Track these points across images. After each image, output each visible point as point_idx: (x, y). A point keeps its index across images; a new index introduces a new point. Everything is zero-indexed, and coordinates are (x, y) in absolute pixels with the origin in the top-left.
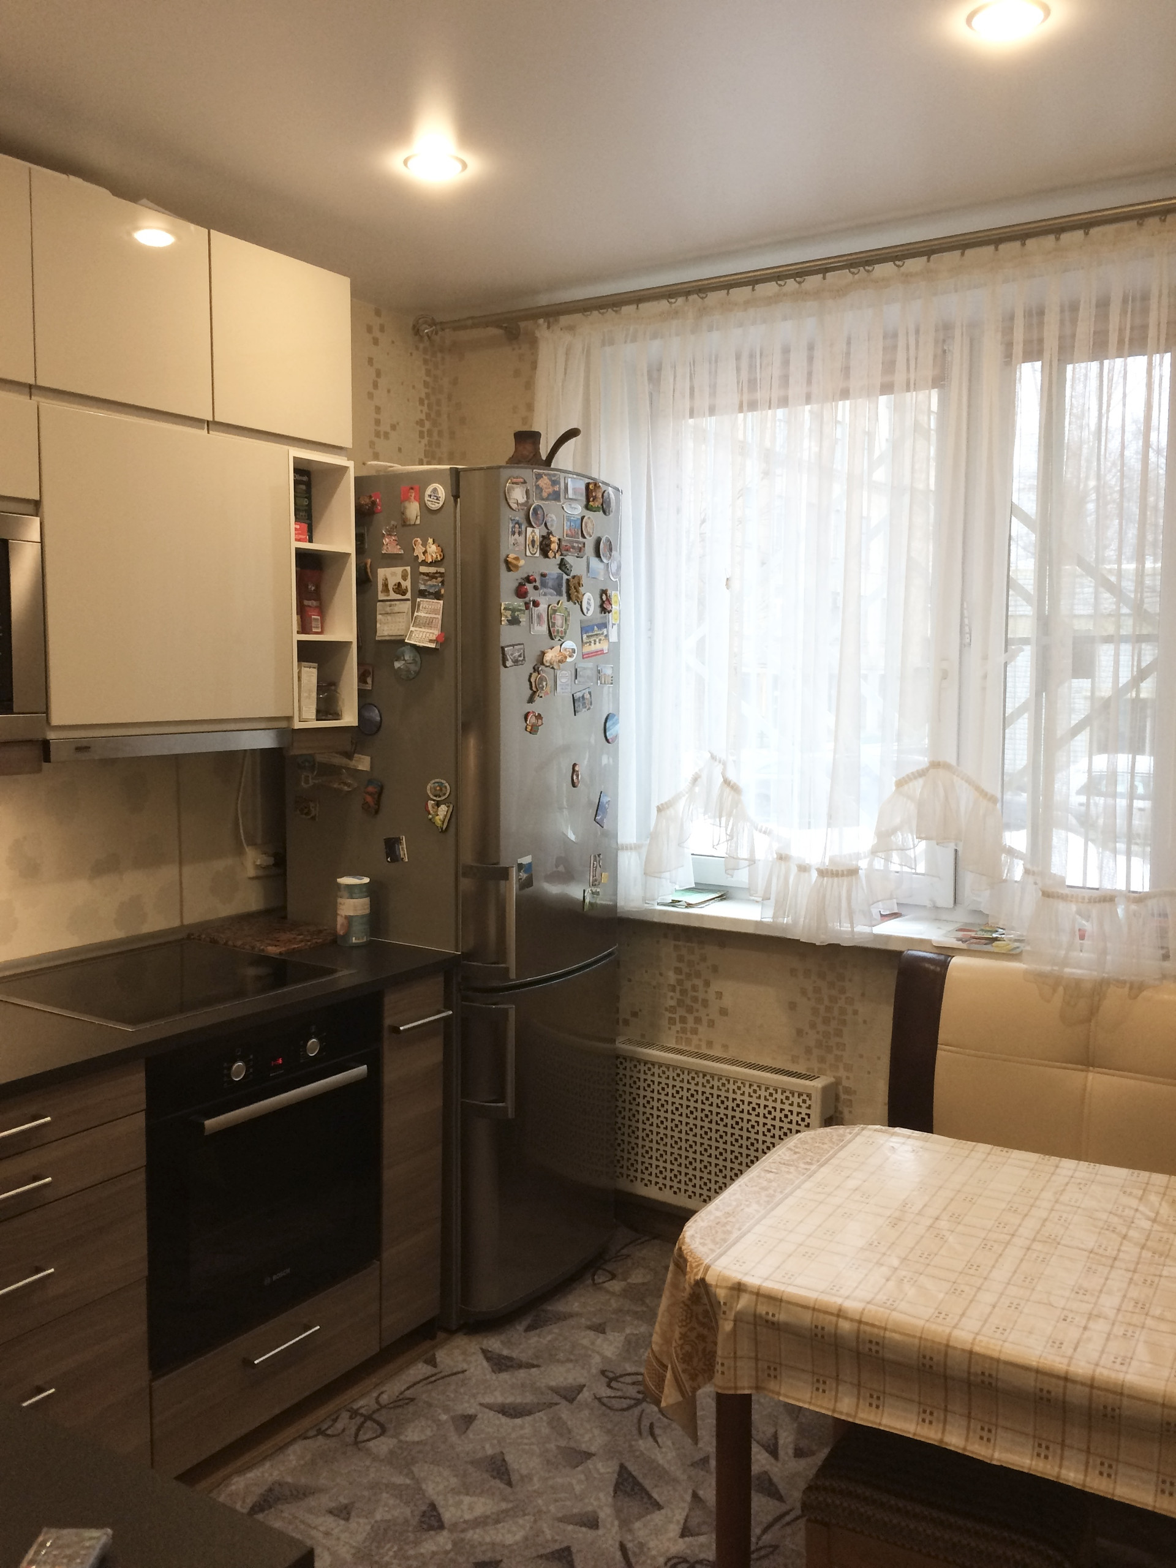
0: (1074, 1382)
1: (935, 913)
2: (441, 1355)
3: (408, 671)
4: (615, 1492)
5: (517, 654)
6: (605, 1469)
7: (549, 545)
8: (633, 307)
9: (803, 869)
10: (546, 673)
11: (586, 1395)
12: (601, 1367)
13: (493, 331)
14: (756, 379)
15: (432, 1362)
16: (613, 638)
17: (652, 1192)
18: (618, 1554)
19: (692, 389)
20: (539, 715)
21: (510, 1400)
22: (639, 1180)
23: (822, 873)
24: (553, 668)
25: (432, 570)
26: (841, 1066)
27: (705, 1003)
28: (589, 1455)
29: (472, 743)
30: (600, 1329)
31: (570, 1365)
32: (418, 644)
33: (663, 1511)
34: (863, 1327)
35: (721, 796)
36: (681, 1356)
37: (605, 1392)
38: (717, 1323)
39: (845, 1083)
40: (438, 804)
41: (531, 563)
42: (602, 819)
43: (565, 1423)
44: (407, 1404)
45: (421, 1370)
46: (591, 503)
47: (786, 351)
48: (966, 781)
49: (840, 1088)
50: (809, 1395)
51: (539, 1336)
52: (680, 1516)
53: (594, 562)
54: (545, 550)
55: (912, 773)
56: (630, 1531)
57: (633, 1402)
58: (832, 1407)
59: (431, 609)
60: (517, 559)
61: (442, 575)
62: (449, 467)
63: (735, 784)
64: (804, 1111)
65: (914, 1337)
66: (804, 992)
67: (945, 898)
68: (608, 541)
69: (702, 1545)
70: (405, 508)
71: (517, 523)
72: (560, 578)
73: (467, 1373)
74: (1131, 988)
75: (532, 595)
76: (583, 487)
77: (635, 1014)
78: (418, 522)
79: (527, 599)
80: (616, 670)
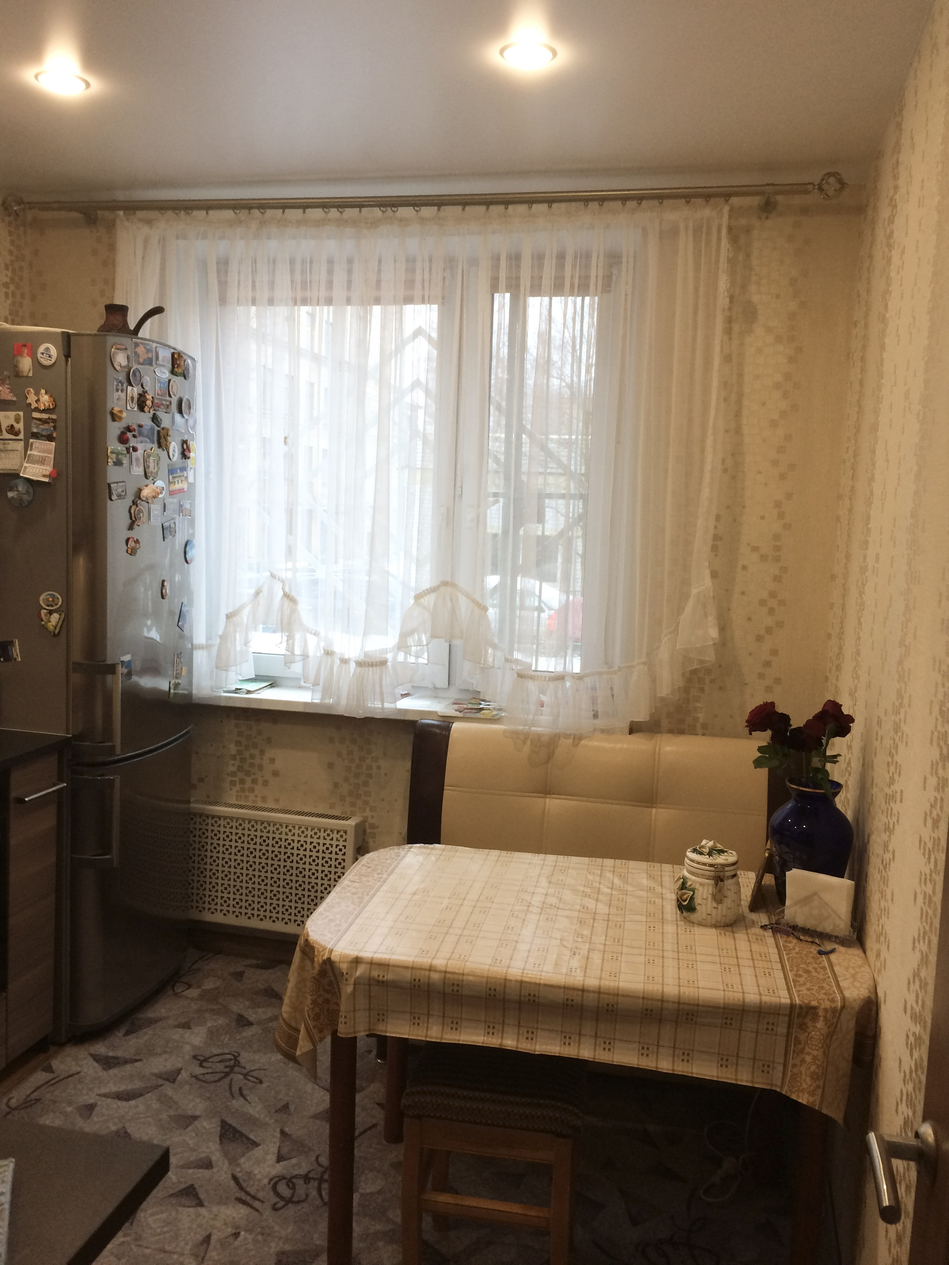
0: (589, 991)
1: (434, 692)
2: (55, 1063)
3: (21, 500)
4: (221, 1140)
5: (120, 490)
6: (211, 1126)
7: (144, 402)
8: (203, 213)
9: (344, 661)
10: (143, 506)
11: (184, 1075)
12: (192, 1054)
13: (75, 215)
14: (306, 281)
15: (49, 1069)
16: (191, 480)
17: (218, 918)
18: (232, 1183)
19: (254, 282)
20: (137, 540)
21: (122, 1088)
22: (206, 909)
23: (360, 664)
24: (148, 502)
25: (45, 416)
26: (368, 809)
27: (261, 767)
28: (195, 1118)
29: (81, 563)
30: (186, 1026)
31: (167, 1056)
32: (32, 478)
33: (260, 1147)
34: (448, 975)
35: (282, 606)
36: (312, 1016)
37: (199, 1071)
38: (339, 989)
39: (370, 820)
40: (51, 613)
41: (132, 416)
42: (183, 625)
43: (171, 1098)
44: (35, 1103)
45: (40, 1077)
46: (176, 370)
47: (330, 262)
48: (466, 596)
49: (367, 824)
50: (408, 1029)
51: (137, 1038)
52: (274, 1149)
53: (178, 417)
54: (141, 406)
55: (427, 589)
56: (238, 1165)
57: (222, 1075)
58: (425, 1034)
59: (44, 449)
60: (121, 412)
61: (54, 421)
62: (59, 330)
63: (293, 597)
64: (341, 843)
65: (483, 977)
66: (339, 754)
67: (442, 682)
68: (189, 401)
69: (293, 1166)
70: (18, 361)
71: (120, 382)
72: (152, 429)
73: (81, 1073)
74: (574, 739)
75: (133, 442)
76: (170, 356)
77: (201, 780)
78: (31, 375)
79: (127, 445)
80: (193, 505)
